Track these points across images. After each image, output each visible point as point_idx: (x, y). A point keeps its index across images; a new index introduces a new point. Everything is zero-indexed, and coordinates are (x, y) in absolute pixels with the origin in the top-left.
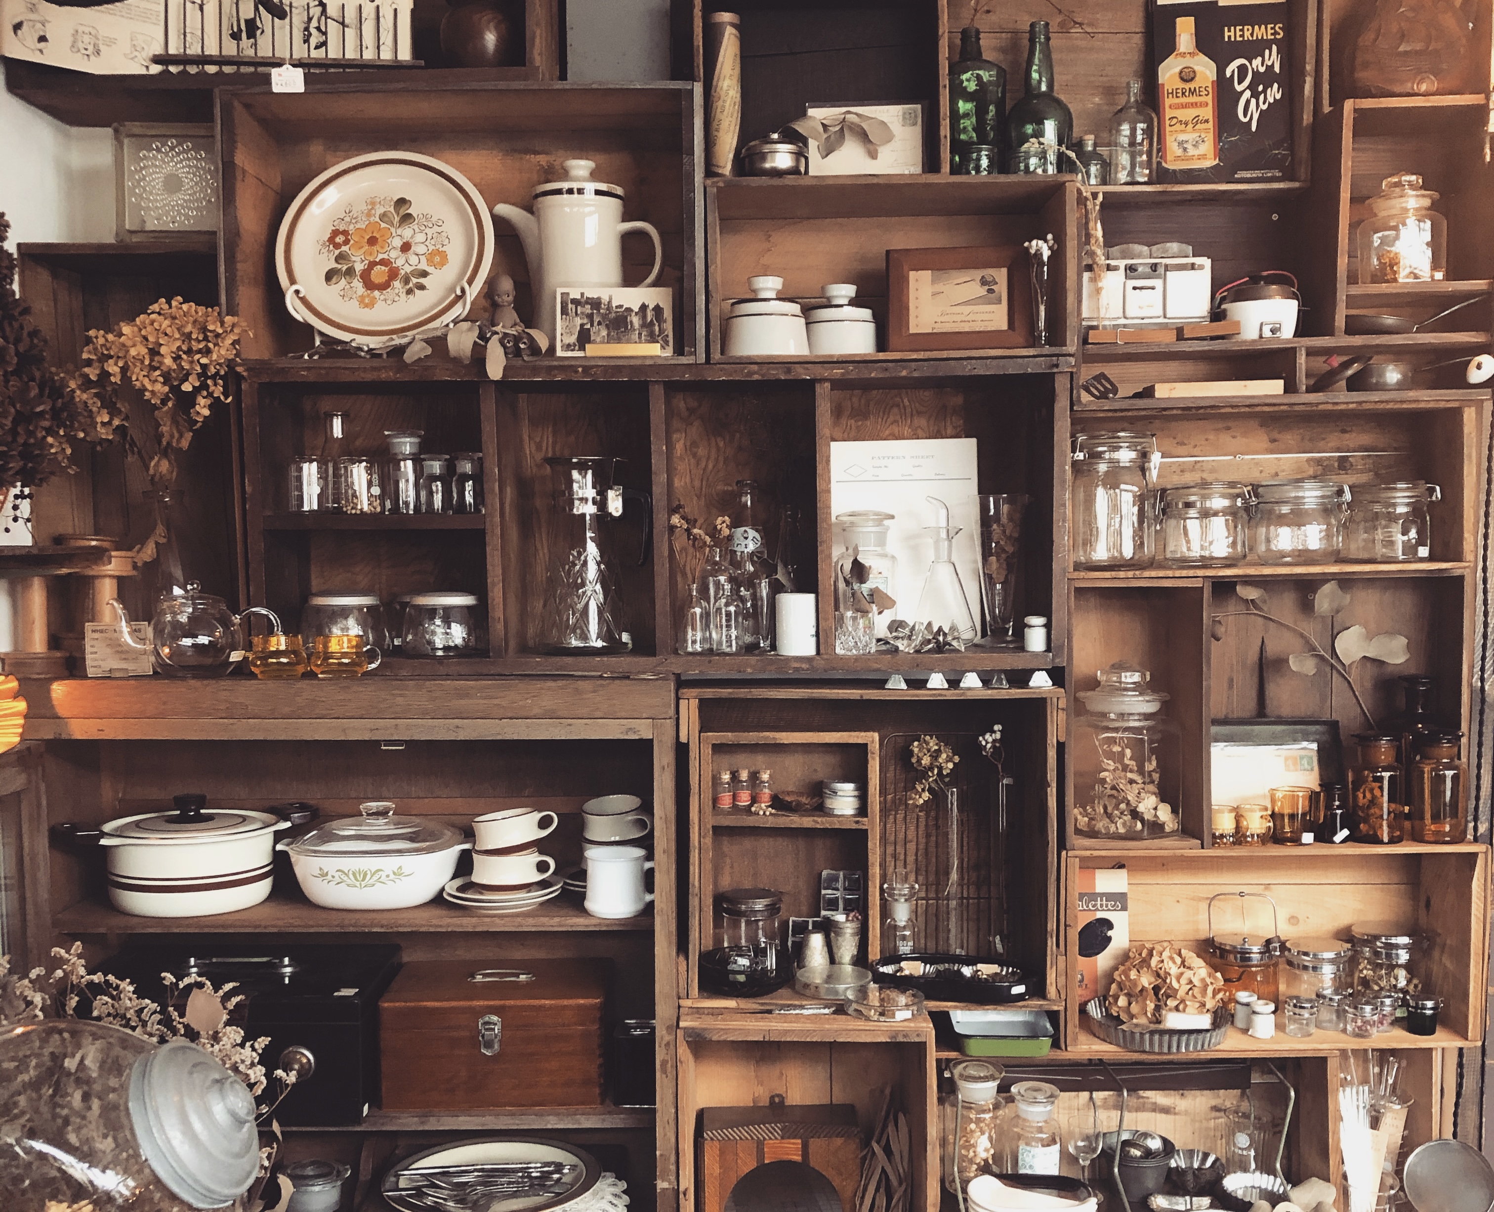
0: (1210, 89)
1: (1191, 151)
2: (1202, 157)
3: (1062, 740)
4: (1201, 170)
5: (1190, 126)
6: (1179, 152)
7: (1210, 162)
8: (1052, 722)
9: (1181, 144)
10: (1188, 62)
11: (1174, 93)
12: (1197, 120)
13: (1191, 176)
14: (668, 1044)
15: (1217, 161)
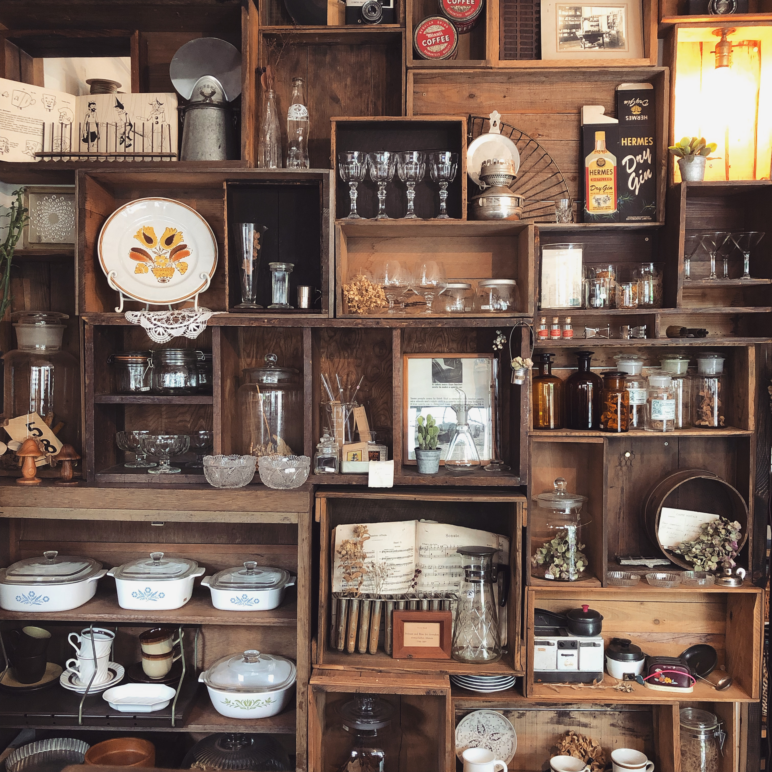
0: (613, 171)
1: (602, 205)
2: (608, 208)
3: (525, 526)
4: (608, 215)
5: (602, 190)
6: (596, 205)
7: (612, 211)
8: (520, 516)
9: (597, 200)
10: (602, 155)
11: (594, 173)
12: (605, 188)
13: (602, 218)
14: (303, 693)
15: (616, 210)
